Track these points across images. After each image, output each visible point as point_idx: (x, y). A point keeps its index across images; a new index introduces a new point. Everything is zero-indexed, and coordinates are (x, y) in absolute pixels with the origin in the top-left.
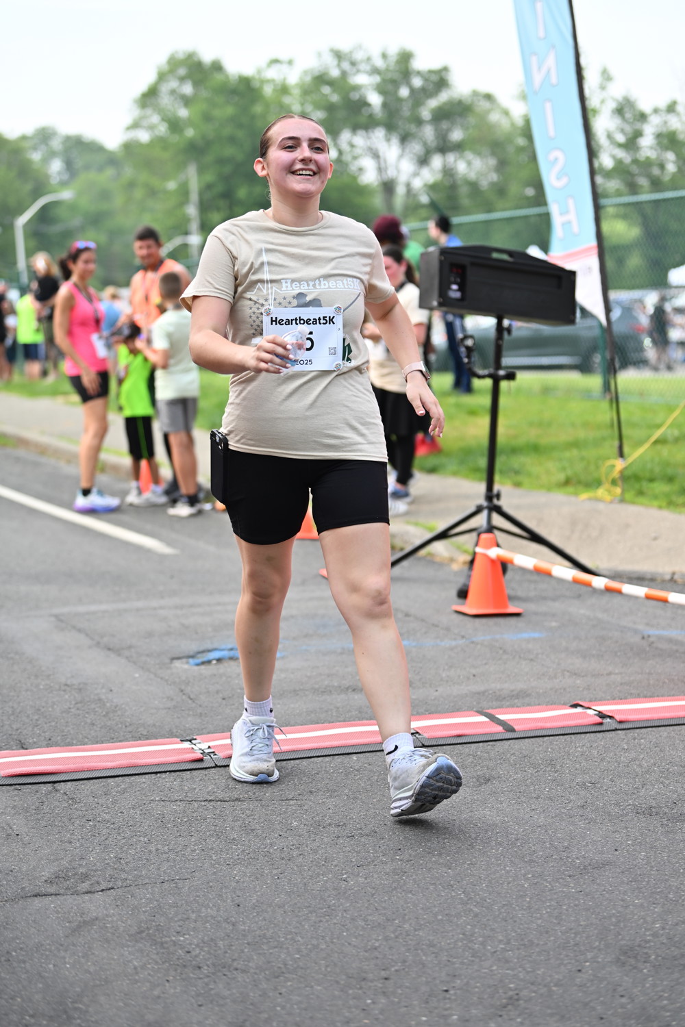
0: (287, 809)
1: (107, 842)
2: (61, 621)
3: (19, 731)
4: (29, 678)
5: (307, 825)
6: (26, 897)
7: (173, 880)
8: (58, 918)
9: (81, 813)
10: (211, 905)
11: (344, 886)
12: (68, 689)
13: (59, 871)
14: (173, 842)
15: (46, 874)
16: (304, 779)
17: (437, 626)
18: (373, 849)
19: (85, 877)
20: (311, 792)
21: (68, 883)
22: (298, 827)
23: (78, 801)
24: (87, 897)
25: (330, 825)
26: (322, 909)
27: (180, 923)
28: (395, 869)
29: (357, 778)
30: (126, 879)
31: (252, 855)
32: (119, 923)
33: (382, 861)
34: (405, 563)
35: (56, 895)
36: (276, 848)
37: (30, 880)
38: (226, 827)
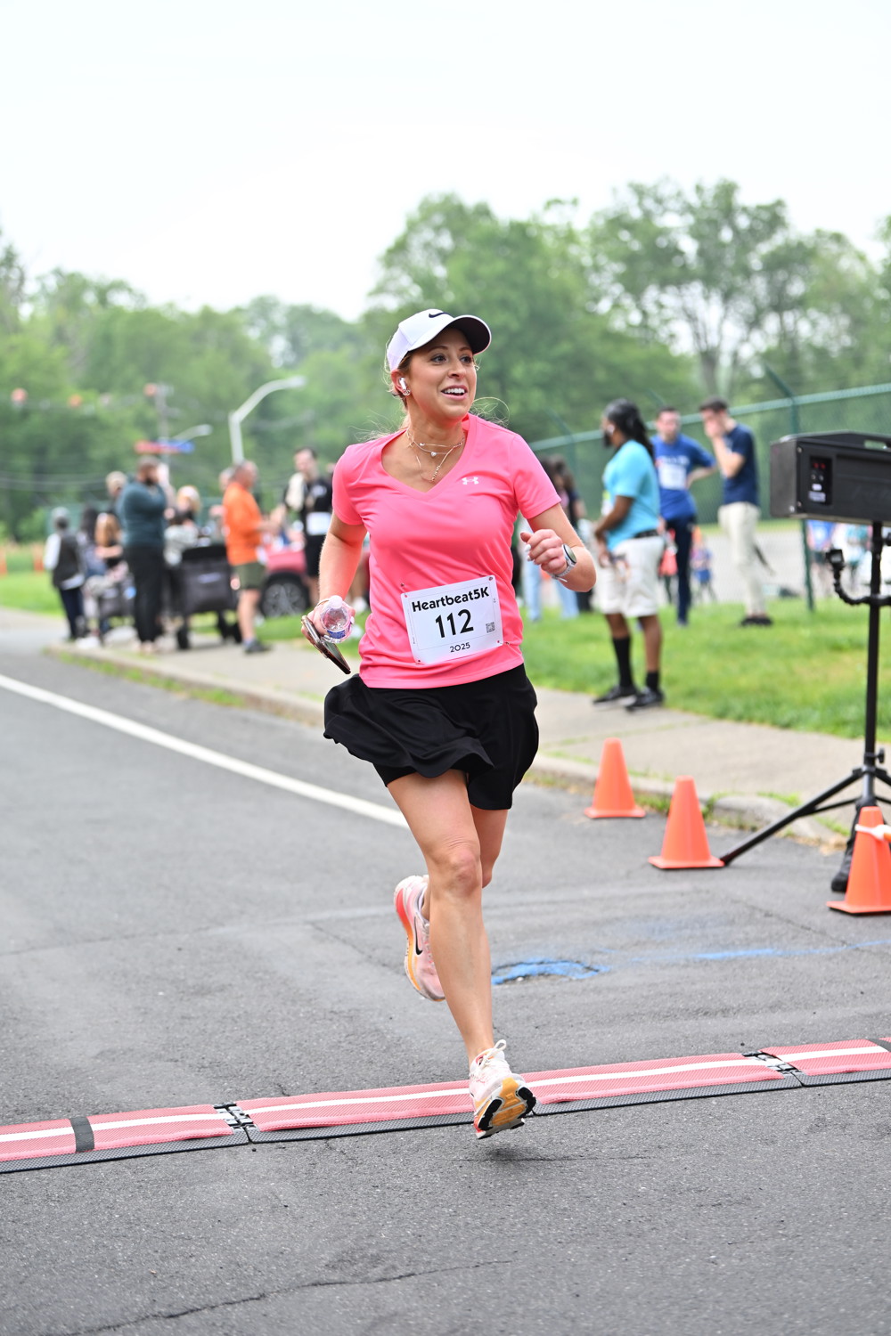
0: (630, 1170)
1: (401, 1214)
2: (321, 930)
3: (277, 1072)
4: (284, 1004)
5: (660, 1191)
6: (303, 1286)
7: (490, 1263)
8: (345, 1313)
9: (364, 1177)
10: (542, 1295)
11: (713, 1270)
12: (336, 1017)
13: (343, 1252)
14: (486, 1214)
15: (326, 1257)
16: (649, 1130)
17: (809, 929)
18: (748, 1222)
19: (376, 1260)
20: (660, 1147)
21: (355, 1268)
22: (646, 1193)
23: (360, 1162)
24: (381, 1286)
25: (689, 1190)
26: (687, 1299)
27: (504, 1320)
28: (777, 1249)
29: (719, 1128)
30: (429, 1263)
31: (589, 1230)
32: (426, 1319)
33: (760, 1236)
34: (759, 847)
35: (341, 1283)
36: (620, 1220)
37: (306, 1265)
38: (553, 1194)
